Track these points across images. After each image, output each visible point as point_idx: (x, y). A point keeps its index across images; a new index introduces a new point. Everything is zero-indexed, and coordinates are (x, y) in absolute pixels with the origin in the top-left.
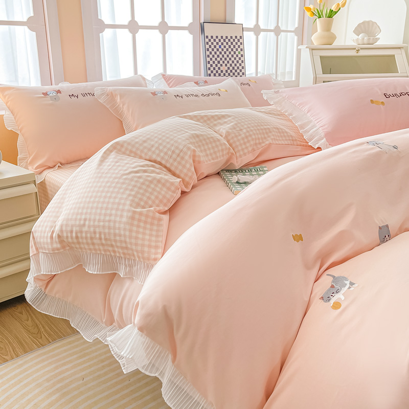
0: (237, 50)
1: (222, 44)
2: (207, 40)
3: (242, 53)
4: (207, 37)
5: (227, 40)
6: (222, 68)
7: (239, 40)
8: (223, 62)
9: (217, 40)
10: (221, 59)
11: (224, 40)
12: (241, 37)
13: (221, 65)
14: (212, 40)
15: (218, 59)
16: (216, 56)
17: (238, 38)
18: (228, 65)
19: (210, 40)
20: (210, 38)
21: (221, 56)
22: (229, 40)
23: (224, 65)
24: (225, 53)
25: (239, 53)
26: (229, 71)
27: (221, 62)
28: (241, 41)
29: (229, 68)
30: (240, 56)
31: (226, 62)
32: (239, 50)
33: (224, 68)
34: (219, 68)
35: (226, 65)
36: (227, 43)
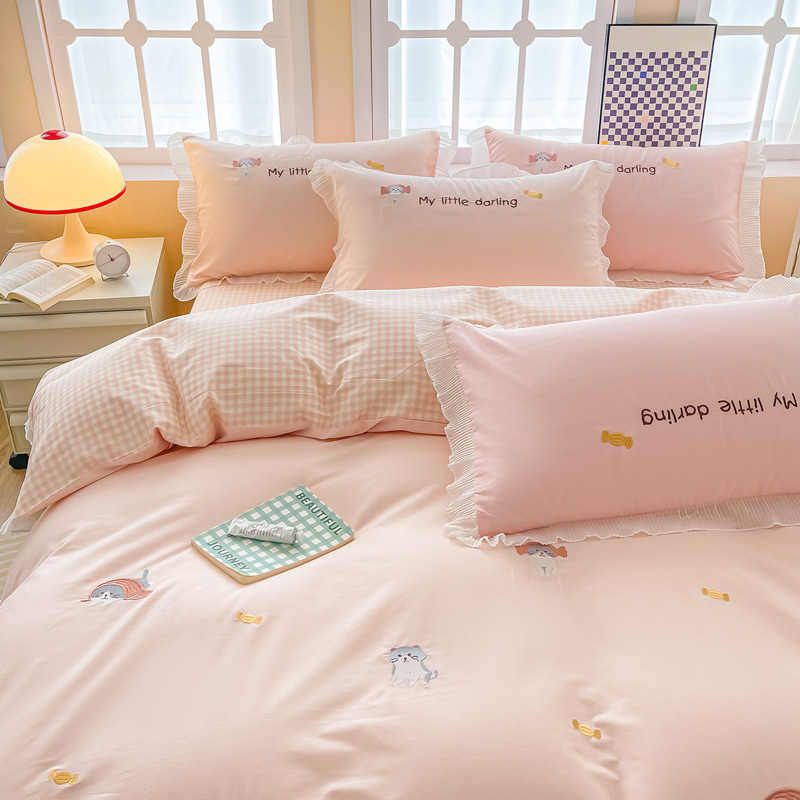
0: (688, 81)
1: (651, 69)
2: (611, 61)
3: (700, 87)
4: (613, 55)
5: (665, 61)
6: (638, 119)
7: (697, 61)
8: (646, 107)
9: (638, 62)
10: (641, 100)
11: (658, 62)
12: (705, 54)
13: (639, 113)
14: (625, 62)
15: (634, 100)
16: (628, 94)
17: (698, 55)
18: (658, 113)
19: (618, 62)
20: (619, 56)
21: (641, 94)
22: (671, 61)
23: (646, 113)
24: (655, 87)
25: (694, 87)
26: (657, 126)
27: (640, 107)
28: (704, 61)
29: (657, 120)
30: (693, 94)
31: (652, 107)
32: (695, 81)
33: (645, 119)
34: (632, 119)
35: (652, 113)
36: (664, 68)
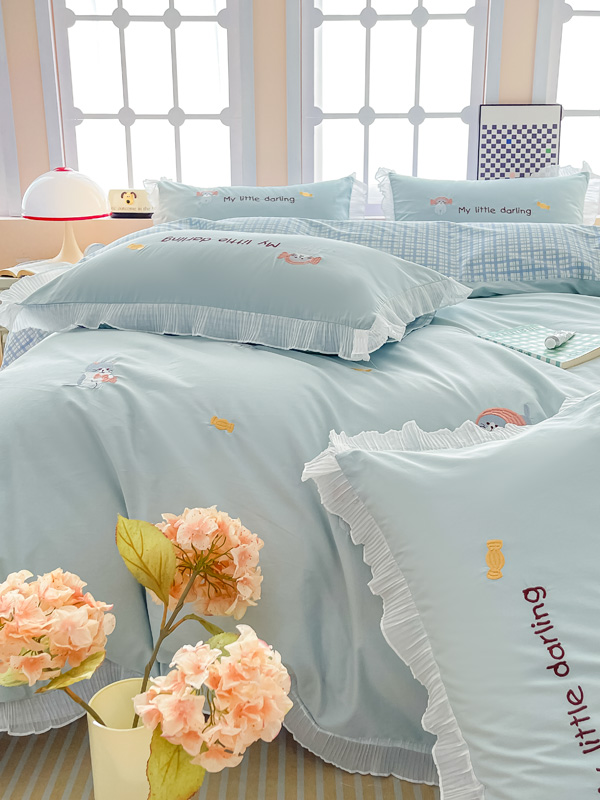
0: (544, 146)
1: (514, 137)
2: (484, 132)
3: (553, 151)
4: (485, 127)
5: (524, 132)
7: (549, 131)
8: (513, 165)
9: (504, 132)
10: (508, 161)
11: (519, 132)
12: (555, 126)
13: (508, 170)
14: (494, 132)
15: (503, 161)
16: (498, 156)
17: (550, 127)
18: (522, 170)
19: (489, 132)
20: (489, 128)
21: (508, 156)
22: (529, 131)
23: (513, 170)
24: (518, 151)
25: (548, 151)
27: (508, 166)
28: (554, 131)
29: (522, 175)
30: (548, 156)
31: (517, 165)
32: (549, 146)
33: (513, 175)
34: (503, 175)
35: (517, 170)
36: (524, 136)
